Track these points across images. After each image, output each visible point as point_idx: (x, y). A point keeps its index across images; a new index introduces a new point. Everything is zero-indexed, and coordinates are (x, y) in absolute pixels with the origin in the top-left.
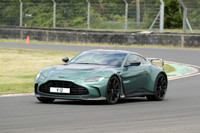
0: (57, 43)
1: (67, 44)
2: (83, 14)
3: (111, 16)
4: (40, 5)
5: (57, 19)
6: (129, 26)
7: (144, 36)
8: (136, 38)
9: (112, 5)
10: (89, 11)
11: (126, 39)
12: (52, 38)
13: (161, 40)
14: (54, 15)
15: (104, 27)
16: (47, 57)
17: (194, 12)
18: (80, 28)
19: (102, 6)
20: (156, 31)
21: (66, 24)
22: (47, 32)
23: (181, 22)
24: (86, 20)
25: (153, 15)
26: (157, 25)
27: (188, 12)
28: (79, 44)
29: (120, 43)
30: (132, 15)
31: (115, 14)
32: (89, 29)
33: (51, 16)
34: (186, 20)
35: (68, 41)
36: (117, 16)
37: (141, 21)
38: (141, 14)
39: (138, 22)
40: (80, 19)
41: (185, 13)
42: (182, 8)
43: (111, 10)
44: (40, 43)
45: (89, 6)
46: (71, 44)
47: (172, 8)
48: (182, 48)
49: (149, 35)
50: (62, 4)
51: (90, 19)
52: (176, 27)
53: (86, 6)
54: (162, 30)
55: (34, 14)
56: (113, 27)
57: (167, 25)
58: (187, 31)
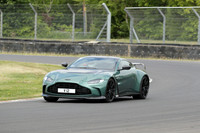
0: (4, 53)
1: (14, 54)
2: (30, 24)
3: (58, 26)
5: (4, 29)
6: (76, 35)
7: (91, 46)
8: (83, 48)
9: (59, 14)
10: (37, 20)
11: (74, 49)
13: (108, 50)
14: (1, 25)
15: (52, 37)
17: (141, 22)
18: (27, 37)
19: (49, 16)
20: (103, 40)
21: (13, 34)
23: (128, 31)
24: (33, 29)
25: (101, 24)
26: (104, 35)
27: (135, 22)
28: (26, 54)
29: (68, 53)
30: (79, 24)
31: (62, 24)
32: (36, 38)
34: (132, 30)
35: (15, 51)
36: (64, 26)
37: (88, 30)
38: (88, 24)
39: (85, 32)
40: (27, 29)
41: (132, 22)
42: (129, 18)
43: (58, 21)
45: (36, 16)
46: (18, 54)
47: (119, 18)
48: (129, 58)
49: (96, 45)
50: (9, 14)
51: (38, 28)
52: (122, 36)
53: (34, 16)
54: (109, 39)
56: (60, 36)
57: (114, 35)
58: (134, 41)
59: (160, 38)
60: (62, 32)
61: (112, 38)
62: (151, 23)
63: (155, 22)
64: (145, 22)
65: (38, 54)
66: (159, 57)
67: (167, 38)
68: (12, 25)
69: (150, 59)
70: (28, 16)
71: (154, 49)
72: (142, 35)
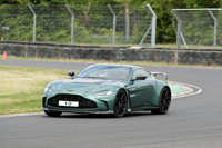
0: (37, 59)
1: (49, 60)
2: (66, 27)
3: (97, 29)
4: (19, 17)
5: (38, 33)
6: (118, 40)
7: (134, 51)
8: (125, 54)
9: (98, 17)
10: (73, 23)
11: (114, 55)
12: (32, 53)
13: (152, 56)
14: (34, 28)
15: (90, 42)
16: (26, 74)
17: (189, 25)
18: (63, 42)
19: (87, 18)
20: (147, 45)
21: (47, 37)
22: (26, 46)
23: (175, 36)
24: (69, 33)
25: (145, 27)
26: (148, 40)
27: (183, 25)
28: (61, 60)
29: (108, 59)
30: (120, 28)
31: (102, 27)
32: (72, 43)
33: (30, 29)
34: (180, 34)
35: (50, 57)
36: (104, 29)
37: (131, 35)
38: (131, 28)
39: (127, 37)
40: (63, 32)
41: (179, 26)
42: (175, 21)
43: (97, 23)
44: (18, 58)
45: (73, 18)
46: (52, 60)
47: (165, 21)
48: (176, 65)
49: (139, 51)
51: (75, 32)
52: (168, 41)
53: (70, 18)
54: (153, 45)
55: (12, 27)
56: (99, 41)
57: (160, 40)
58: (182, 47)
59: (211, 44)
60: (101, 37)
61: (157, 43)
62: (200, 27)
63: (205, 25)
64: (194, 26)
65: (76, 61)
66: (209, 64)
67: (218, 43)
68: (47, 29)
69: (199, 67)
70: (64, 18)
71: (204, 55)
72: (191, 40)
